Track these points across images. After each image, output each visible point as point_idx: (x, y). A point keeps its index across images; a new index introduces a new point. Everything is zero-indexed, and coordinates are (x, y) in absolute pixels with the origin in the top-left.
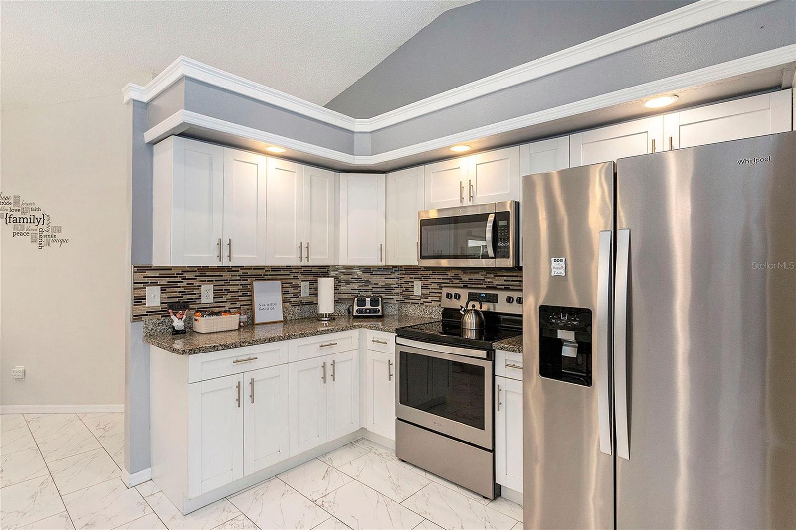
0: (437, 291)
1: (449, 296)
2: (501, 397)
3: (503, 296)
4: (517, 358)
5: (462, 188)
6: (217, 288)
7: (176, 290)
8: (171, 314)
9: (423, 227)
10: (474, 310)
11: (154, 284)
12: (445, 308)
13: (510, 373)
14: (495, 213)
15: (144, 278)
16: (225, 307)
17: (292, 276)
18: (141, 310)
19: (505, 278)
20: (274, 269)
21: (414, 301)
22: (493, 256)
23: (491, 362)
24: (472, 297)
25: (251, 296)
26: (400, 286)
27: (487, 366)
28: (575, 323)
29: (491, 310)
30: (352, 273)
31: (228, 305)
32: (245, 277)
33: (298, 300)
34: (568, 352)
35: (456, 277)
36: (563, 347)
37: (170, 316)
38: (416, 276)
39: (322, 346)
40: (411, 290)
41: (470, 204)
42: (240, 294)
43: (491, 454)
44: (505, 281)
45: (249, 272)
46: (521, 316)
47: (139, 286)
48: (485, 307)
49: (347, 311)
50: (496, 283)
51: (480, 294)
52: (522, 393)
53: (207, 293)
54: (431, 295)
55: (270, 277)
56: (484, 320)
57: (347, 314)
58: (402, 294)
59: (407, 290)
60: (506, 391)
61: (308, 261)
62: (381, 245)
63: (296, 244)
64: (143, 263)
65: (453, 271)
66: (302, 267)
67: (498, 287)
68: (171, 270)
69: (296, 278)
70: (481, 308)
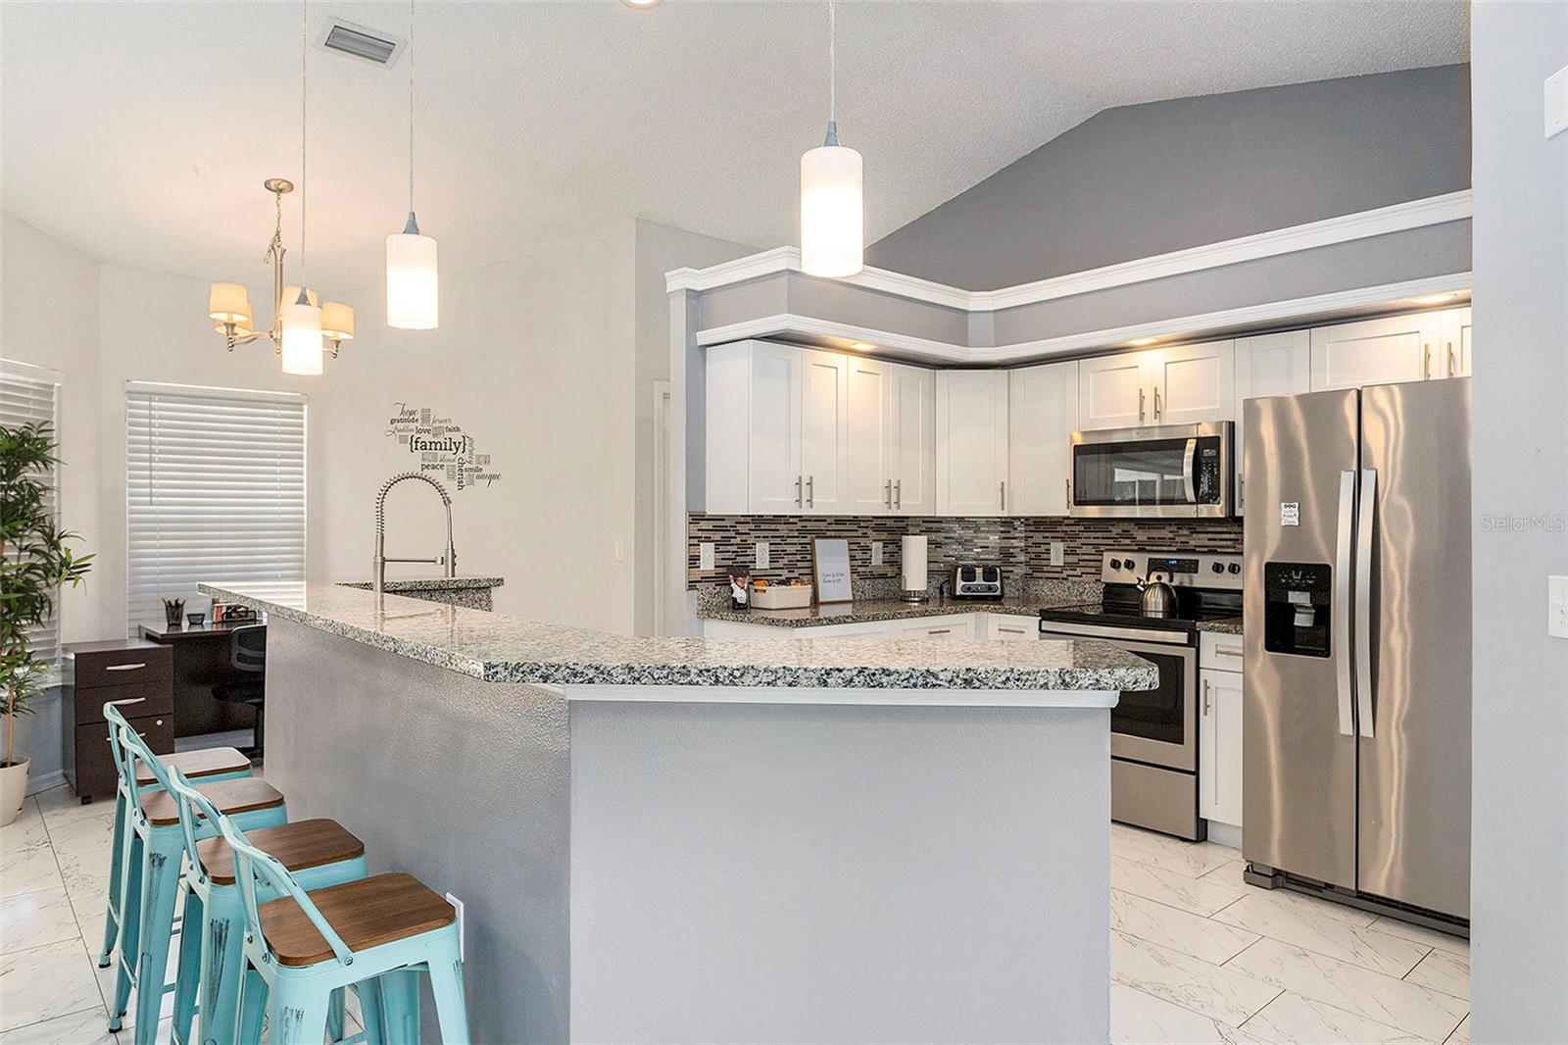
0: (1092, 557)
1: (1115, 564)
2: (1210, 697)
3: (1206, 562)
4: (1234, 642)
5: (1142, 398)
6: (773, 548)
7: (729, 548)
8: (732, 581)
9: (1077, 458)
10: (1161, 583)
11: (708, 540)
12: (1107, 584)
13: (1222, 662)
14: (1198, 439)
15: (699, 530)
16: (781, 575)
17: (860, 533)
18: (696, 575)
19: (1210, 536)
20: (840, 521)
21: (1050, 575)
22: (1194, 500)
23: (1194, 649)
24: (1154, 566)
25: (811, 561)
26: (1025, 550)
27: (1188, 654)
28: (1310, 582)
29: (1187, 584)
30: (943, 528)
31: (785, 574)
32: (803, 532)
33: (868, 569)
34: (1302, 620)
35: (1126, 534)
36: (1297, 615)
37: (730, 584)
38: (1055, 534)
39: (931, 633)
40: (1045, 556)
41: (1156, 423)
42: (799, 557)
43: (1194, 777)
44: (1209, 540)
45: (810, 525)
46: (1240, 592)
47: (695, 541)
48: (1179, 579)
49: (938, 591)
50: (1193, 543)
51: (1168, 560)
52: (1241, 688)
53: (762, 555)
54: (1081, 563)
55: (833, 534)
56: (1177, 600)
57: (938, 595)
58: (1027, 564)
59: (1038, 556)
60: (1217, 688)
61: (899, 508)
62: (1003, 483)
63: (882, 483)
64: (697, 510)
65: (1121, 525)
66: (874, 517)
67: (1197, 549)
68: (724, 520)
69: (865, 535)
70: (1171, 580)
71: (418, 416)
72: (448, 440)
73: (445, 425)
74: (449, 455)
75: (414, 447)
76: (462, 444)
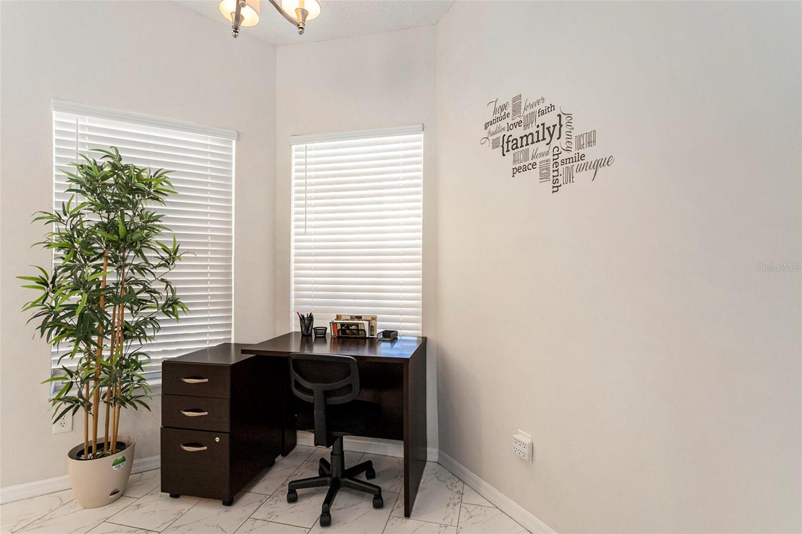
71: (509, 110)
72: (541, 127)
73: (536, 108)
74: (542, 147)
75: (505, 149)
76: (557, 128)
